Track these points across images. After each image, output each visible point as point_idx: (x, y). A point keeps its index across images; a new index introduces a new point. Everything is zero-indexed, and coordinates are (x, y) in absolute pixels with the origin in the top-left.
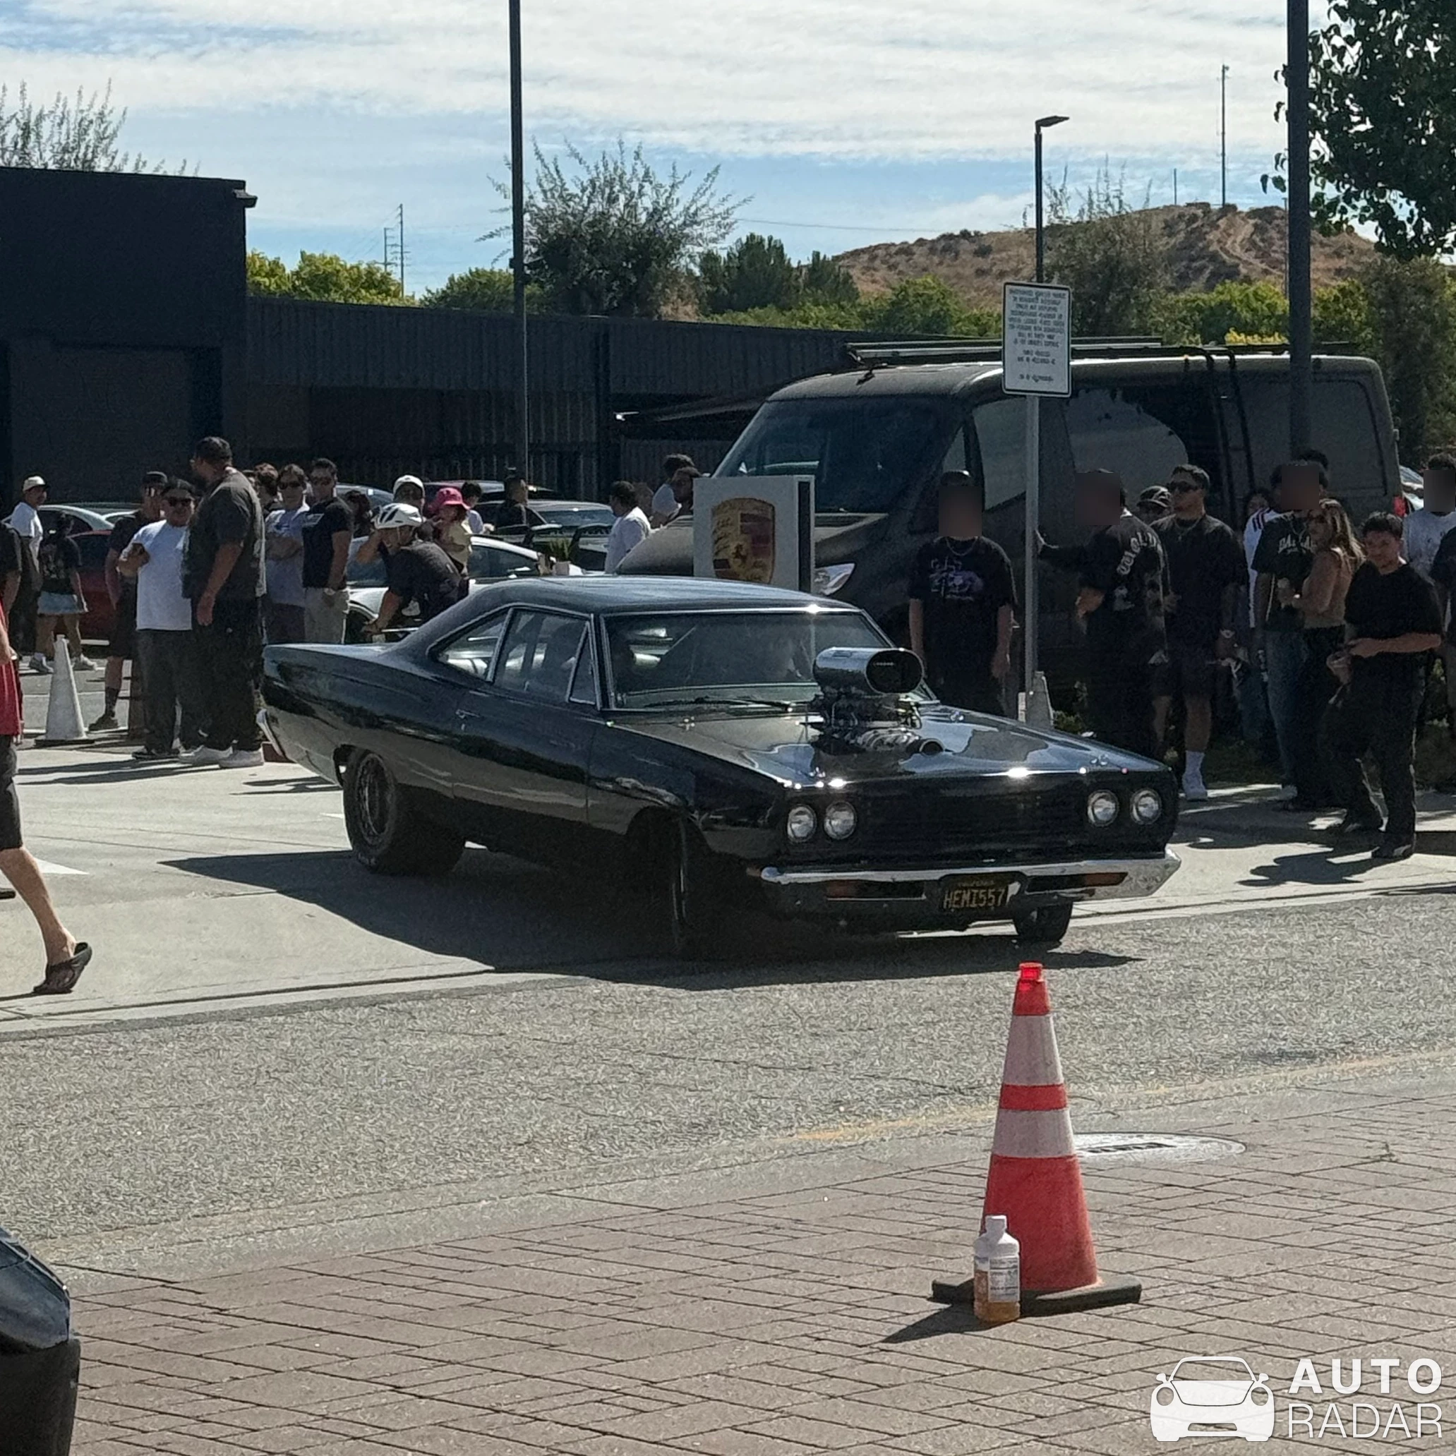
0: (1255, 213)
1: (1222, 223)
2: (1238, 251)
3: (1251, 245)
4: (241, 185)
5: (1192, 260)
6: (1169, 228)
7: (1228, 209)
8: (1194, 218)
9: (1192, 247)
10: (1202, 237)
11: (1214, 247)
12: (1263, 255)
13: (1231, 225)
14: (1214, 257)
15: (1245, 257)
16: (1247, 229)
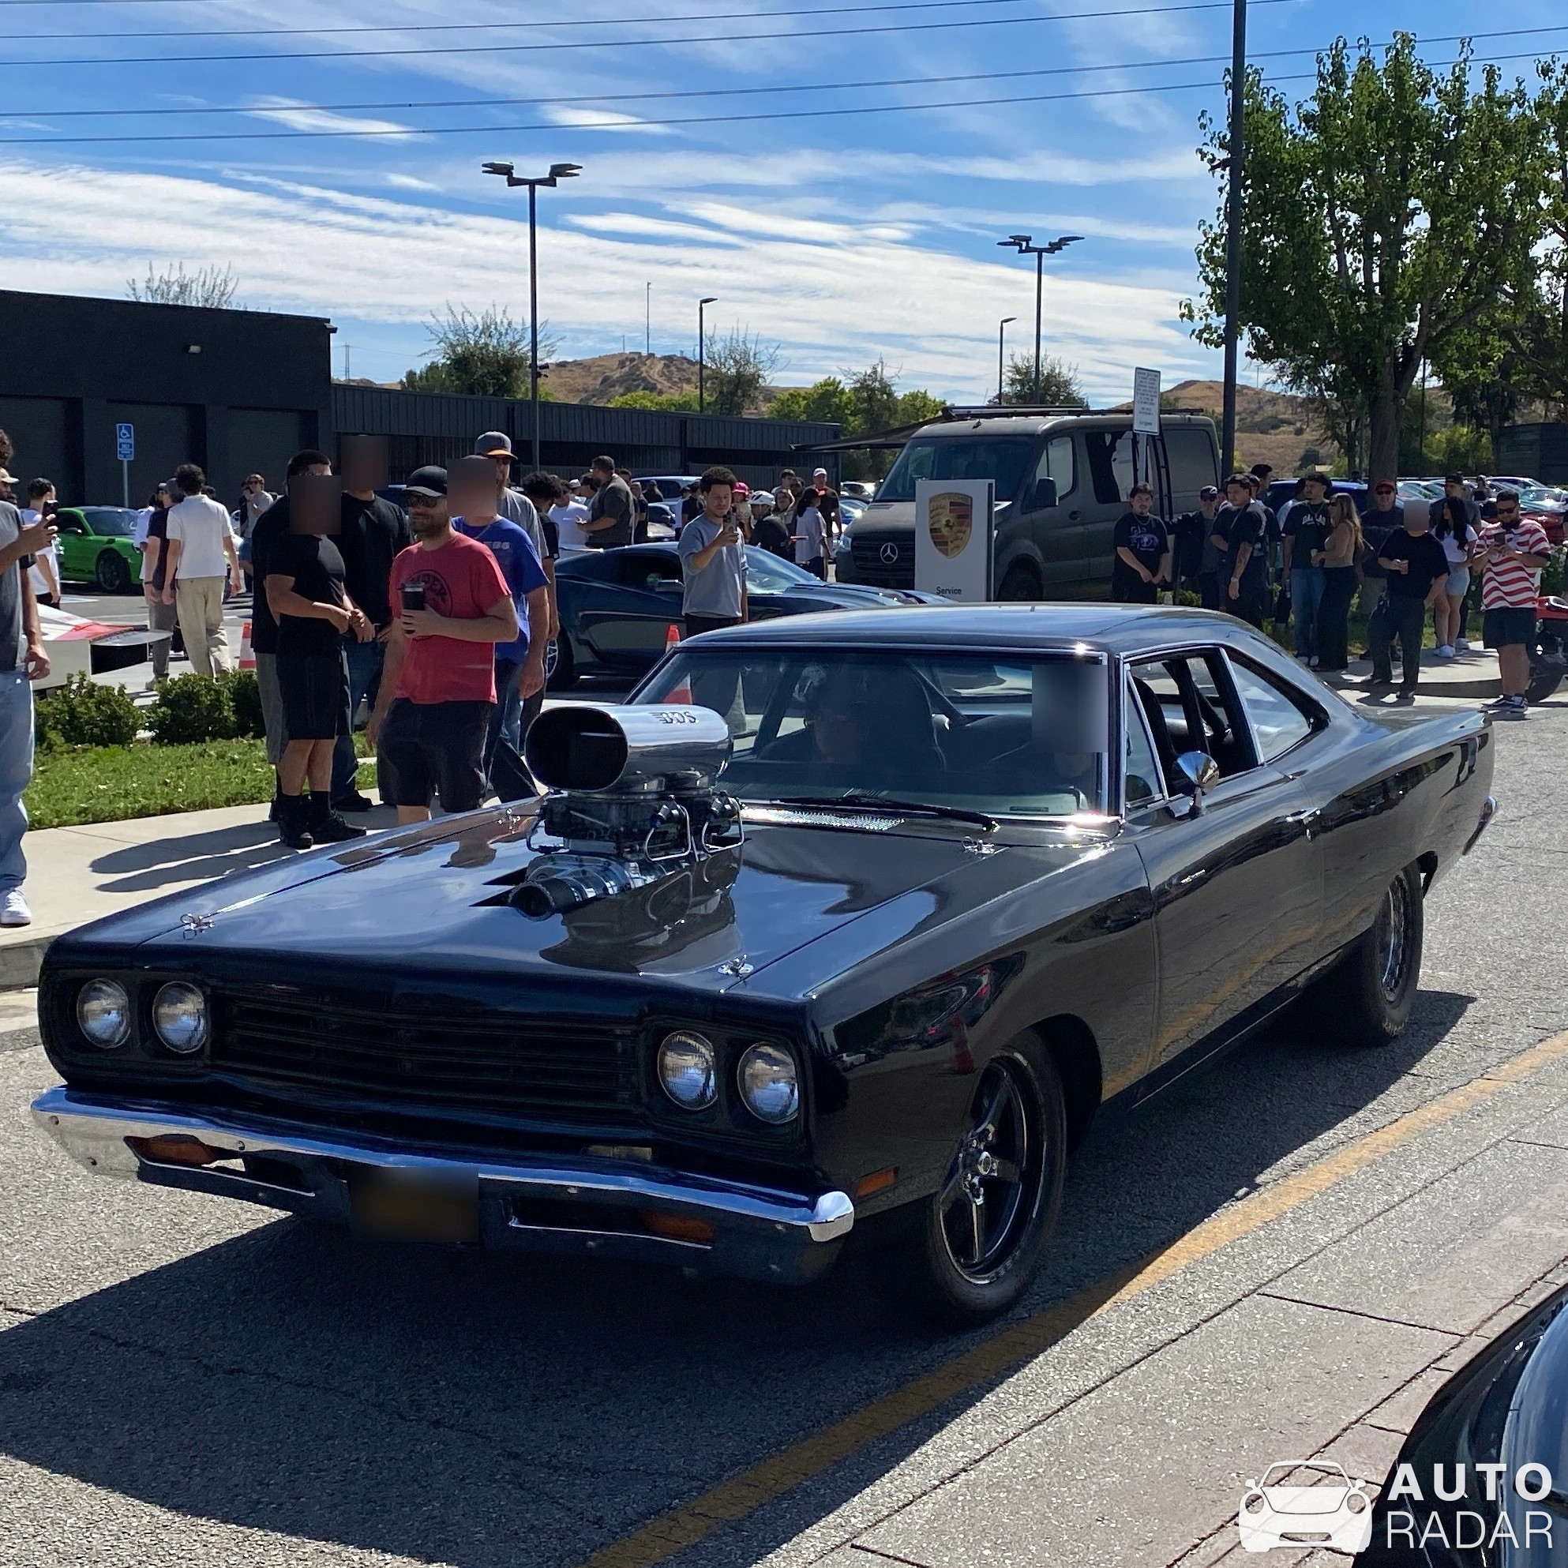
0: (664, 358)
1: (648, 362)
2: (656, 377)
3: (662, 374)
4: (328, 321)
5: (634, 380)
6: (622, 364)
7: (651, 356)
8: (633, 360)
9: (633, 374)
10: (639, 369)
11: (644, 375)
12: (669, 379)
13: (652, 363)
14: (644, 379)
15: (660, 379)
16: (660, 366)
